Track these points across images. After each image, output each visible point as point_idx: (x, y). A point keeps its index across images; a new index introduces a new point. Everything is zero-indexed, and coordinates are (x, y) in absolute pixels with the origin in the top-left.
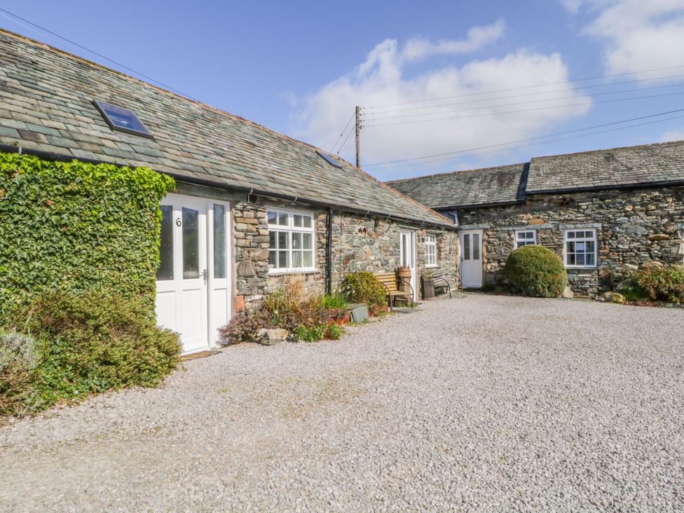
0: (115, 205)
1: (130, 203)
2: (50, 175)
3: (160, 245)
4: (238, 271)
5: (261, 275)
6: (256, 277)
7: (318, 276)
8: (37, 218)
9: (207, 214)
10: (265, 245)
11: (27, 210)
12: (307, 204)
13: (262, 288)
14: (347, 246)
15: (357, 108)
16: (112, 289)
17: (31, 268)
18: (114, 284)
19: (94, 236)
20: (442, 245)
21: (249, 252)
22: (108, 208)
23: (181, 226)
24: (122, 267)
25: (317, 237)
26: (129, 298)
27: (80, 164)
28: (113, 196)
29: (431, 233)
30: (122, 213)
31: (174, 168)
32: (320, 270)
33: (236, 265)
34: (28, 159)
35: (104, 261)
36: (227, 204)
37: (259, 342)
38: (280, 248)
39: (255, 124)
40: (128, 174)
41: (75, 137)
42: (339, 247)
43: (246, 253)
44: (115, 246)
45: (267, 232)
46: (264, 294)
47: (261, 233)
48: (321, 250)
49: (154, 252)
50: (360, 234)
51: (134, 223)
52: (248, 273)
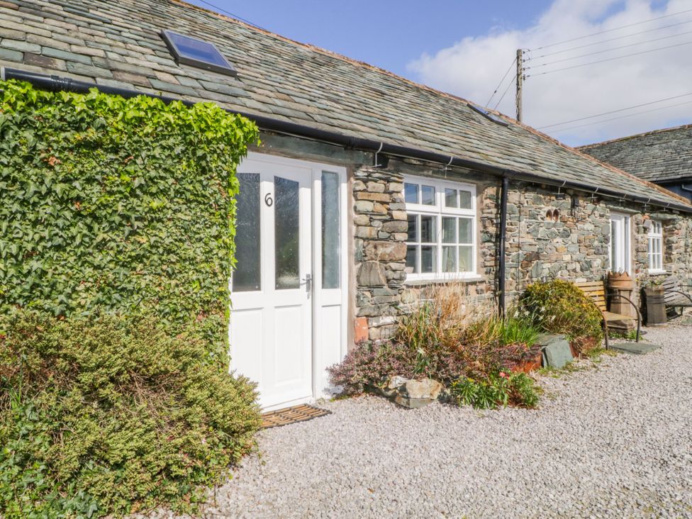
0: (160, 166)
1: (184, 163)
2: (54, 116)
3: (234, 234)
4: (358, 277)
5: (394, 284)
6: (386, 287)
7: (483, 286)
8: (32, 188)
9: (312, 188)
10: (402, 236)
11: (16, 174)
12: (466, 171)
13: (395, 305)
14: (528, 239)
15: (519, 51)
16: (157, 307)
17: (25, 271)
18: (161, 299)
19: (128, 218)
20: (674, 238)
21: (375, 247)
22: (149, 172)
23: (273, 206)
24: (173, 270)
25: (481, 224)
26: (185, 321)
27: (103, 95)
28: (157, 152)
29: (655, 219)
30: (171, 181)
31: (260, 110)
32: (486, 277)
33: (356, 268)
34: (16, 88)
35: (145, 260)
36: (342, 171)
37: (392, 399)
38: (423, 241)
39: (384, 71)
40: (181, 114)
41: (111, 65)
42: (516, 239)
43: (370, 248)
44: (161, 235)
45: (403, 216)
46: (398, 315)
47: (395, 218)
48: (487, 244)
49: (226, 247)
50: (548, 220)
51: (192, 197)
52: (374, 281)
